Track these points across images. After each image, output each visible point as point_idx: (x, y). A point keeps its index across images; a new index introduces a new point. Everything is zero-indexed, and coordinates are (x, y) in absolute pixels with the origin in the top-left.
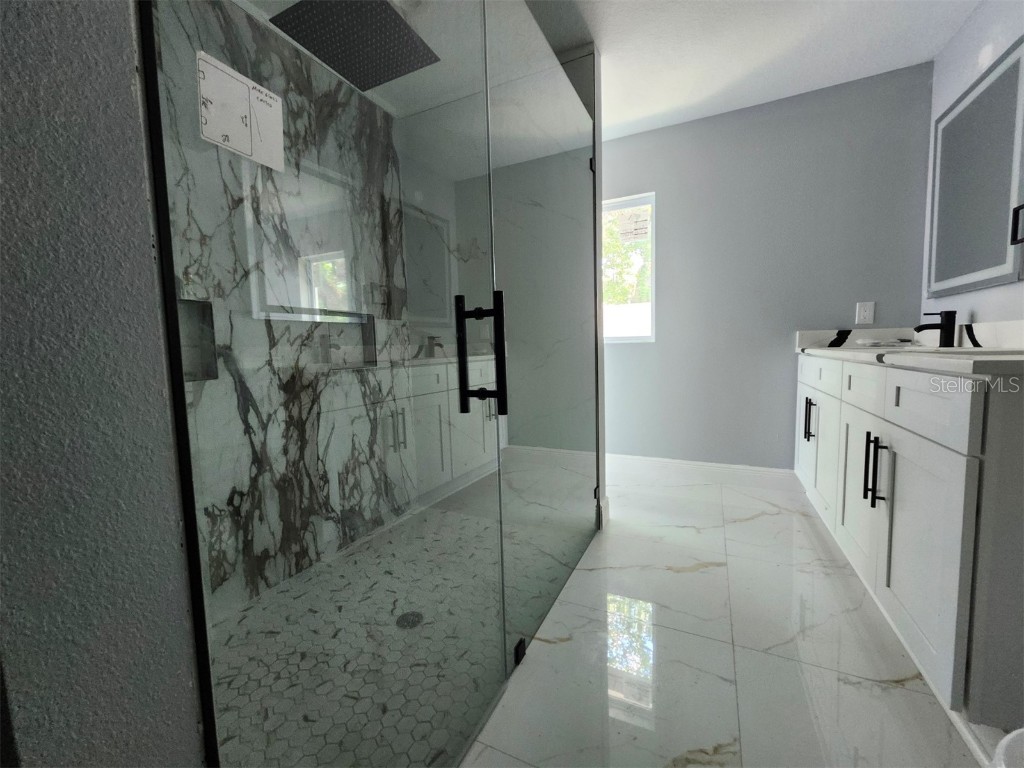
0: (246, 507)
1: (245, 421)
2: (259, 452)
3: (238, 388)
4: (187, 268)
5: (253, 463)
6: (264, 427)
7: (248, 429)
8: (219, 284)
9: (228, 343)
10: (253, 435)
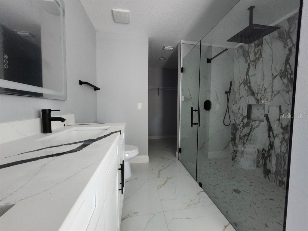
0: (266, 155)
1: (269, 134)
2: (272, 143)
3: (269, 125)
4: (261, 97)
5: (269, 145)
6: (274, 137)
7: (269, 136)
8: (267, 99)
9: (267, 114)
10: (270, 138)
